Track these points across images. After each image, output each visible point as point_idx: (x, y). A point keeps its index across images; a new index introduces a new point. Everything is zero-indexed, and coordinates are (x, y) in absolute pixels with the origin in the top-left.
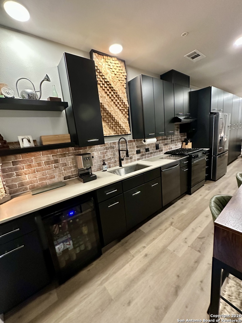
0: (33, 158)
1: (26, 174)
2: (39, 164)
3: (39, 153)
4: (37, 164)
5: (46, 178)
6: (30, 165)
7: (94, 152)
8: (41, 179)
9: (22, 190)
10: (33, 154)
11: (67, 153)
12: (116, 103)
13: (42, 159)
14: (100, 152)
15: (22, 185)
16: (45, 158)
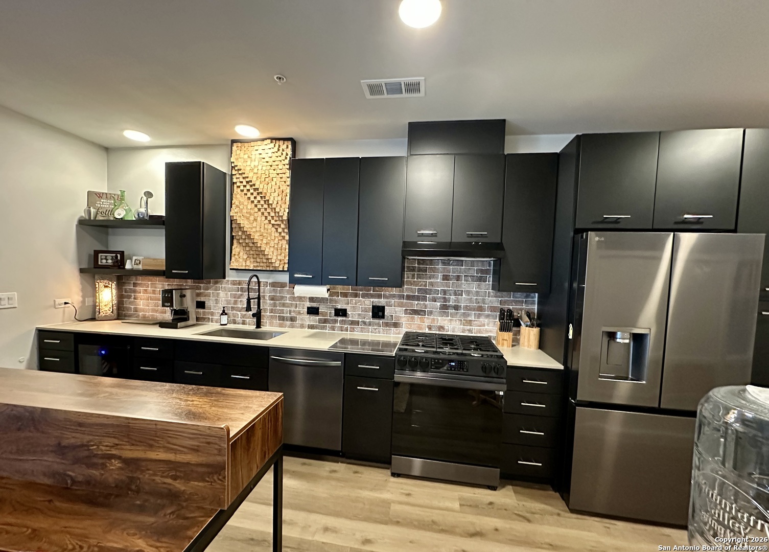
0: (149, 283)
1: (141, 300)
2: (154, 292)
3: (156, 278)
4: (152, 291)
5: (157, 311)
6: (146, 290)
7: (220, 292)
8: (153, 311)
9: (135, 316)
10: (151, 278)
11: (184, 284)
12: (266, 214)
13: (157, 286)
14: (229, 293)
15: (136, 310)
16: (161, 286)
